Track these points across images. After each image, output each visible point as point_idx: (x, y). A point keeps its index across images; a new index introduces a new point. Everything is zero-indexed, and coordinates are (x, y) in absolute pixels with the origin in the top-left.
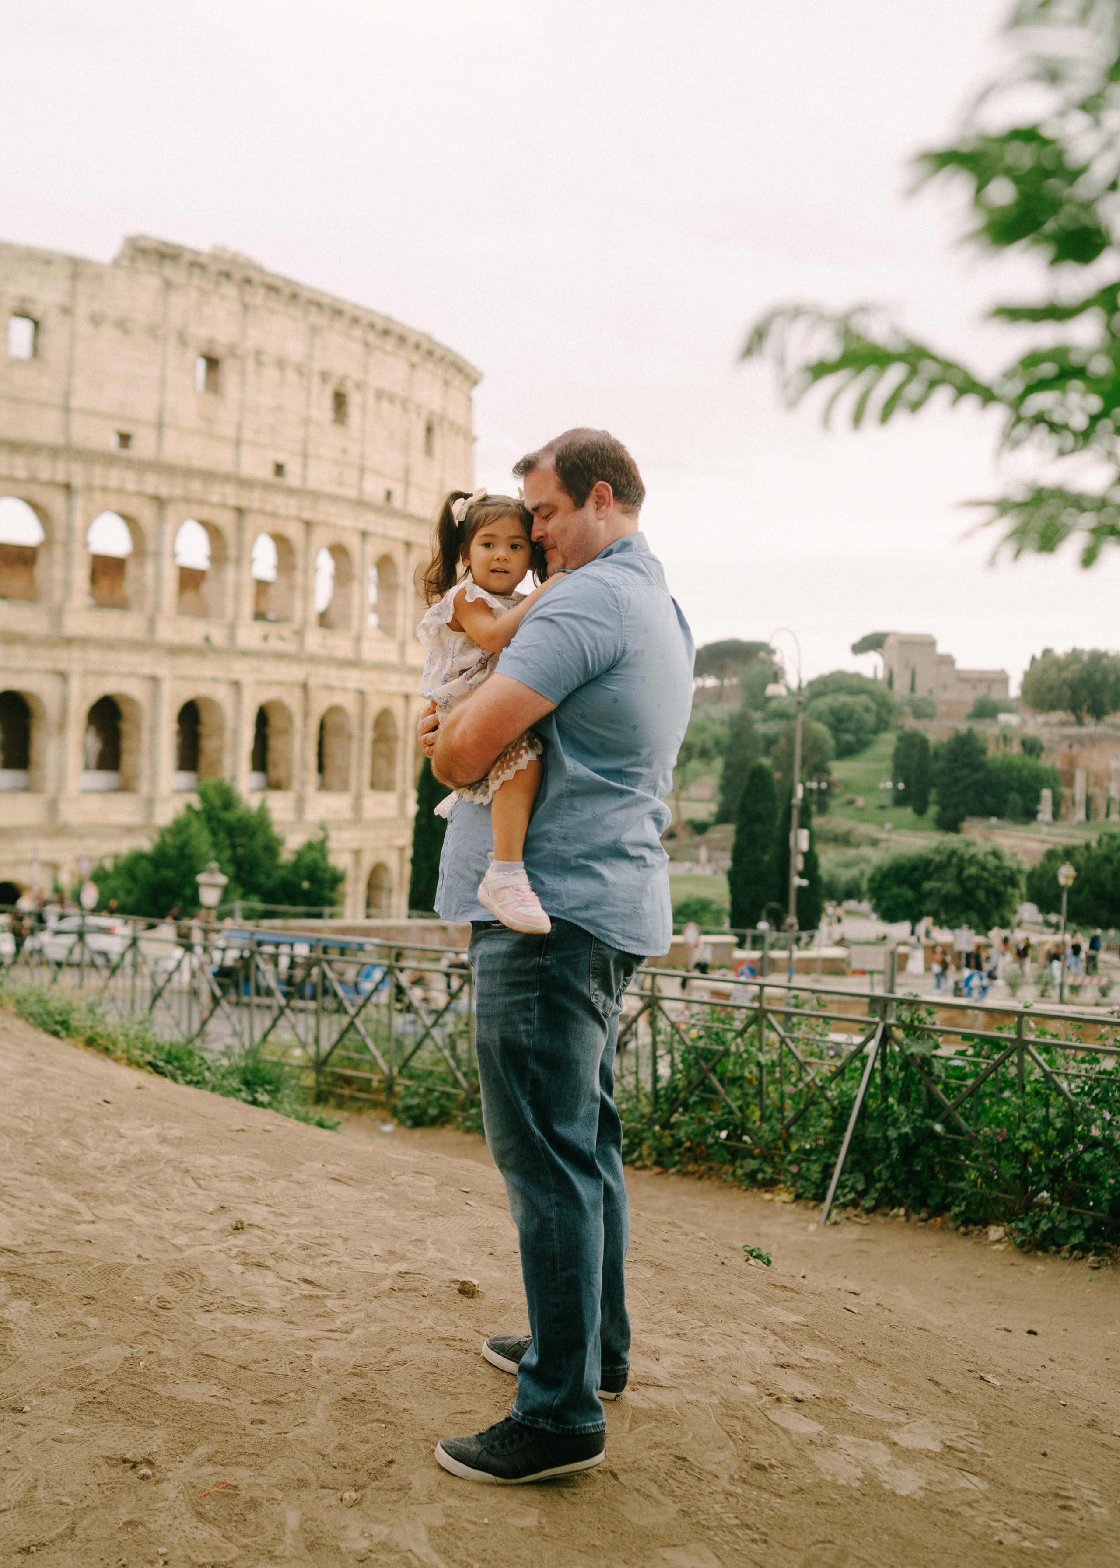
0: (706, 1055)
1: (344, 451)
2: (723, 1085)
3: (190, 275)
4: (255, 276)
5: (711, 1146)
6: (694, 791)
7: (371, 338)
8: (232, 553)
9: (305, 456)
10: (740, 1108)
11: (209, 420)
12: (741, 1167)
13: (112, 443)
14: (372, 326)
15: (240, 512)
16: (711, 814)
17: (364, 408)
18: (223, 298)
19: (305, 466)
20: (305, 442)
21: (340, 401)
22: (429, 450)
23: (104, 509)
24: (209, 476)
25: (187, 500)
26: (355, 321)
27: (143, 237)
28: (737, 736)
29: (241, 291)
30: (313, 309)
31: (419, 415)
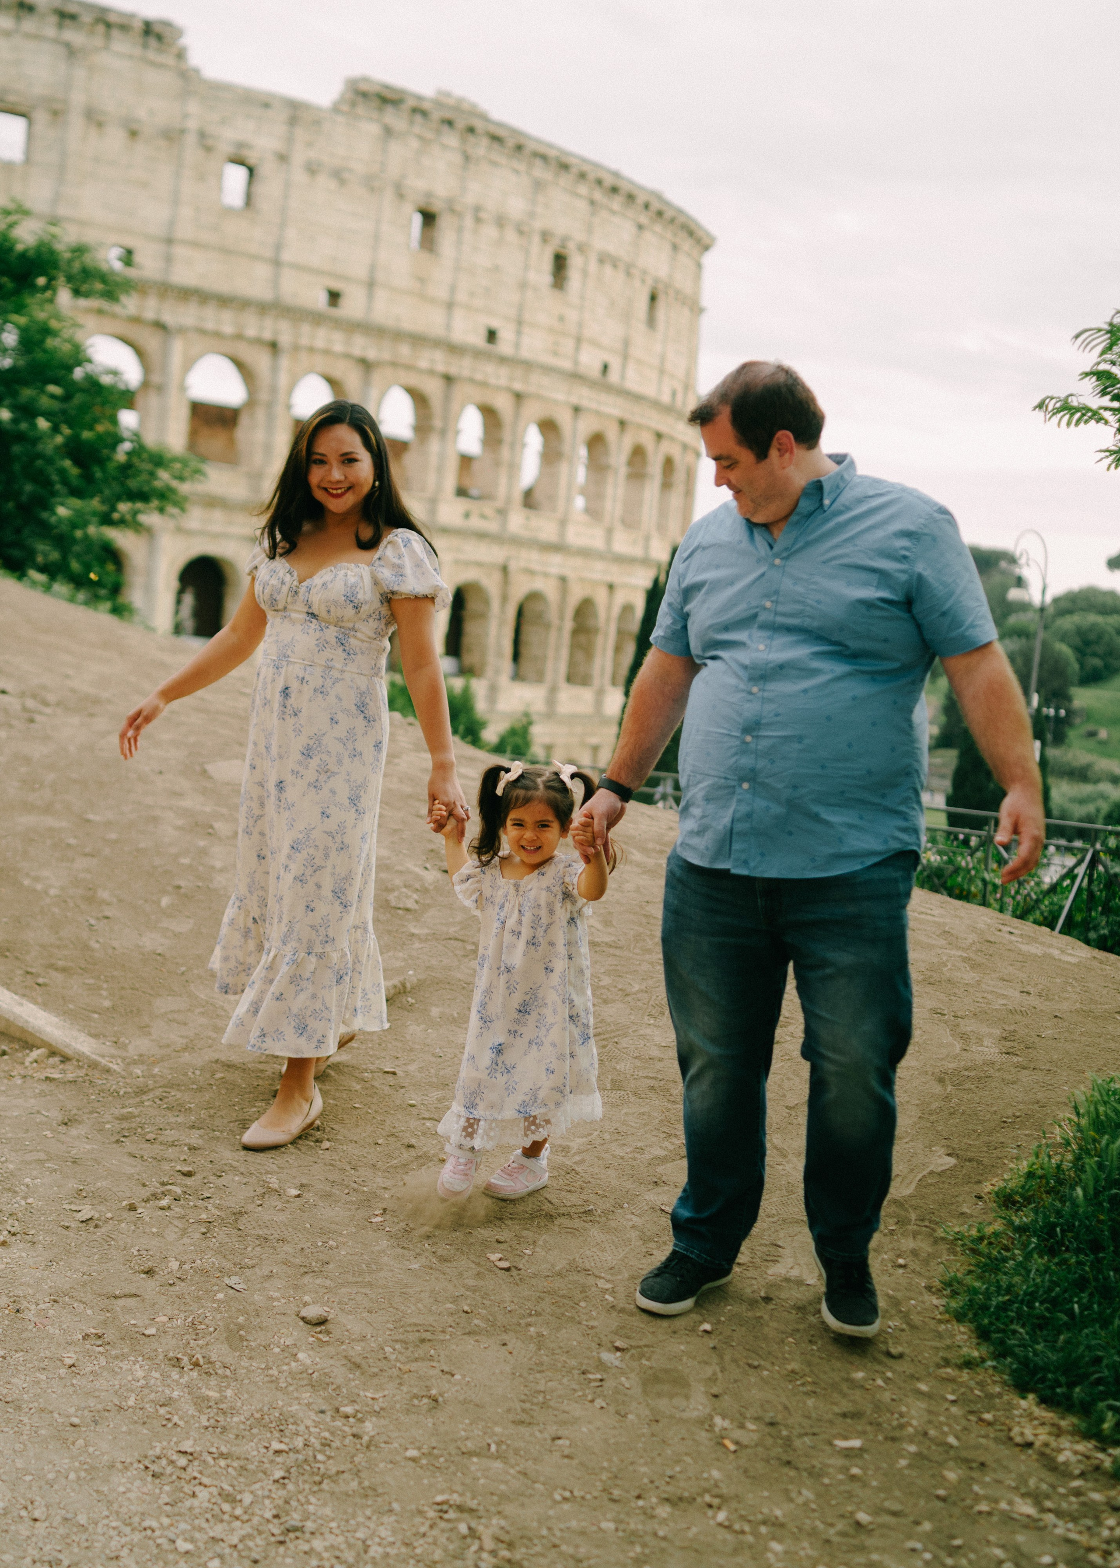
1: (561, 319)
3: (412, 122)
4: (479, 124)
7: (598, 195)
8: (437, 423)
9: (520, 323)
11: (422, 280)
13: (321, 300)
14: (599, 182)
15: (449, 379)
17: (585, 273)
18: (445, 147)
19: (519, 333)
20: (521, 307)
21: (560, 262)
22: (651, 321)
23: (310, 371)
24: (418, 340)
25: (394, 364)
26: (582, 176)
27: (366, 80)
29: (464, 141)
30: (538, 162)
31: (643, 281)
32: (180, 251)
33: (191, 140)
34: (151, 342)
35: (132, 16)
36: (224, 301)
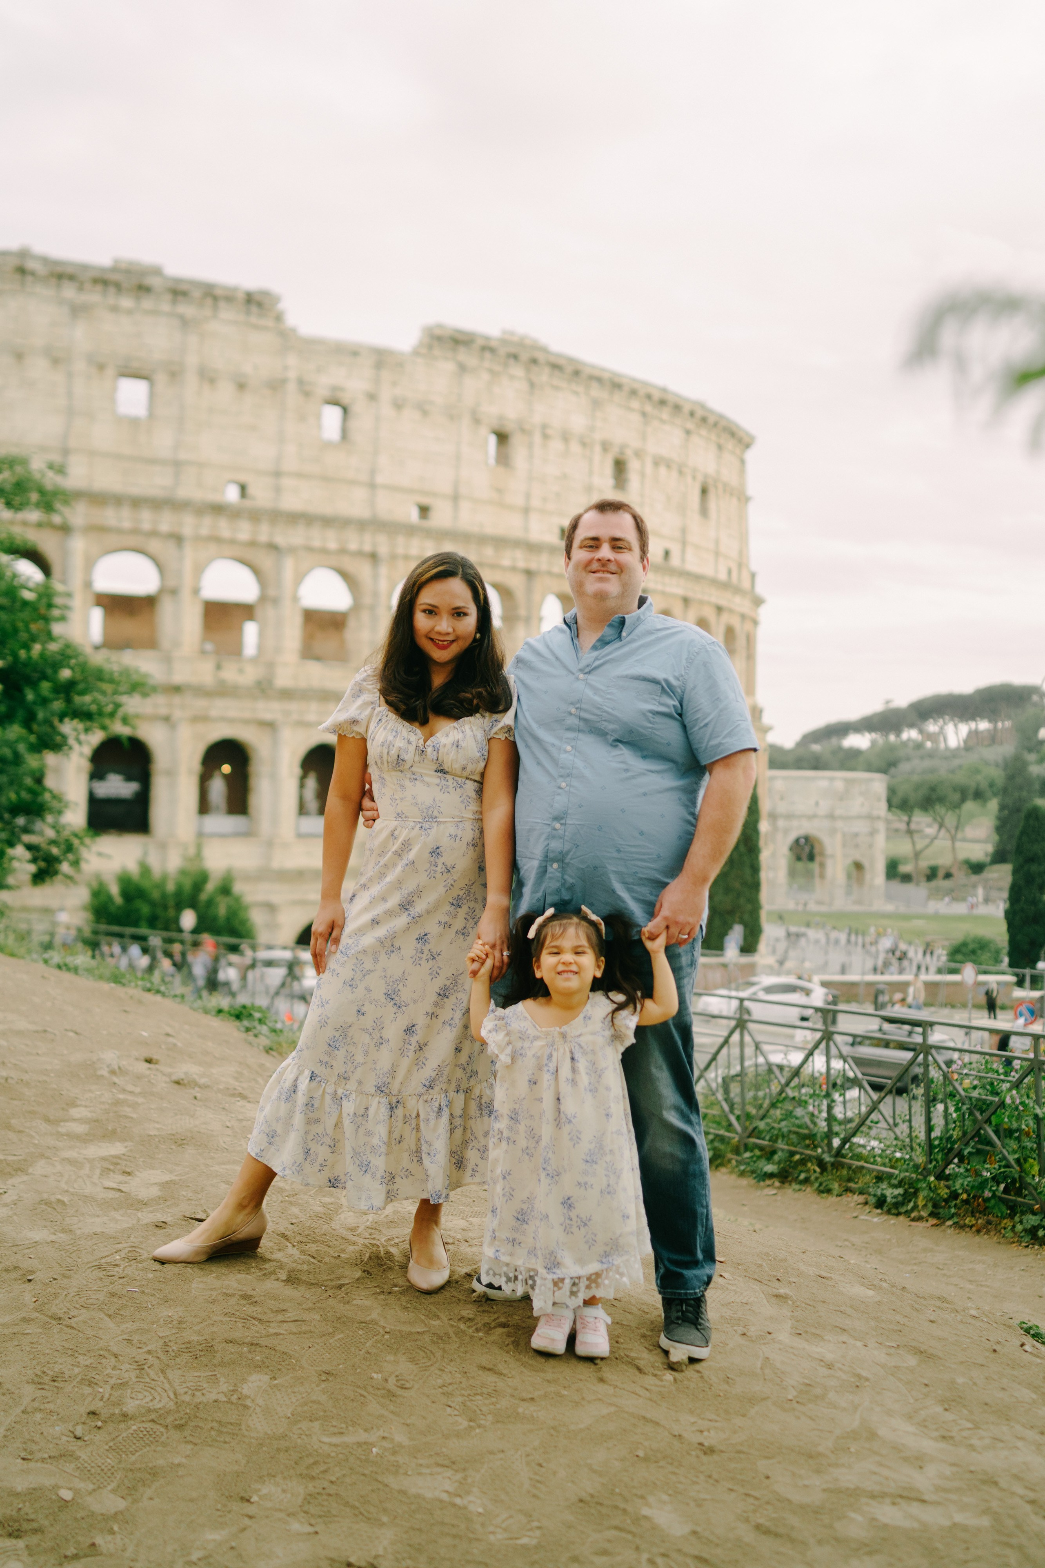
0: (981, 1106)
2: (999, 1138)
3: (482, 359)
4: (541, 357)
5: (987, 1200)
6: (970, 832)
7: (648, 408)
8: (522, 612)
10: (1018, 1161)
11: (499, 491)
12: (1021, 1222)
13: (414, 515)
14: (649, 397)
15: (529, 574)
16: (986, 855)
17: (643, 475)
18: (512, 377)
21: (620, 467)
22: (704, 511)
26: (633, 393)
27: (440, 326)
28: (1011, 778)
29: (528, 370)
30: (595, 384)
31: (694, 478)
32: (287, 482)
33: (292, 387)
34: (266, 561)
35: (235, 289)
36: (328, 522)
